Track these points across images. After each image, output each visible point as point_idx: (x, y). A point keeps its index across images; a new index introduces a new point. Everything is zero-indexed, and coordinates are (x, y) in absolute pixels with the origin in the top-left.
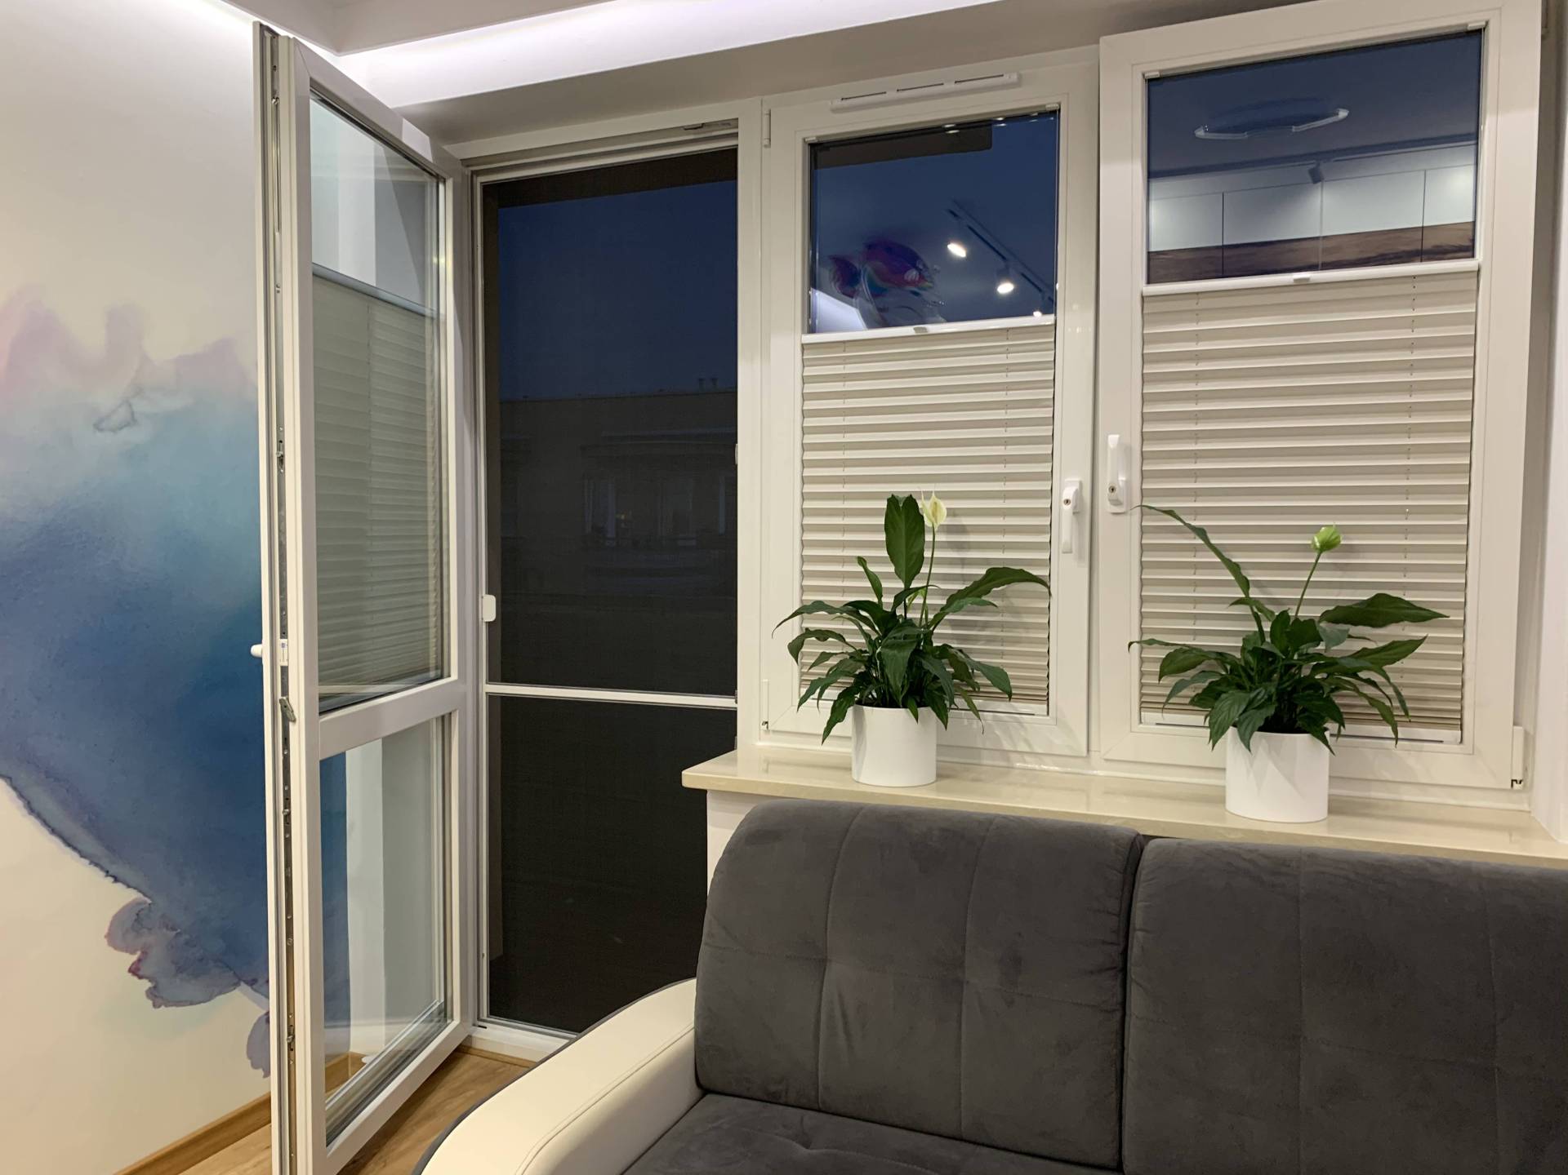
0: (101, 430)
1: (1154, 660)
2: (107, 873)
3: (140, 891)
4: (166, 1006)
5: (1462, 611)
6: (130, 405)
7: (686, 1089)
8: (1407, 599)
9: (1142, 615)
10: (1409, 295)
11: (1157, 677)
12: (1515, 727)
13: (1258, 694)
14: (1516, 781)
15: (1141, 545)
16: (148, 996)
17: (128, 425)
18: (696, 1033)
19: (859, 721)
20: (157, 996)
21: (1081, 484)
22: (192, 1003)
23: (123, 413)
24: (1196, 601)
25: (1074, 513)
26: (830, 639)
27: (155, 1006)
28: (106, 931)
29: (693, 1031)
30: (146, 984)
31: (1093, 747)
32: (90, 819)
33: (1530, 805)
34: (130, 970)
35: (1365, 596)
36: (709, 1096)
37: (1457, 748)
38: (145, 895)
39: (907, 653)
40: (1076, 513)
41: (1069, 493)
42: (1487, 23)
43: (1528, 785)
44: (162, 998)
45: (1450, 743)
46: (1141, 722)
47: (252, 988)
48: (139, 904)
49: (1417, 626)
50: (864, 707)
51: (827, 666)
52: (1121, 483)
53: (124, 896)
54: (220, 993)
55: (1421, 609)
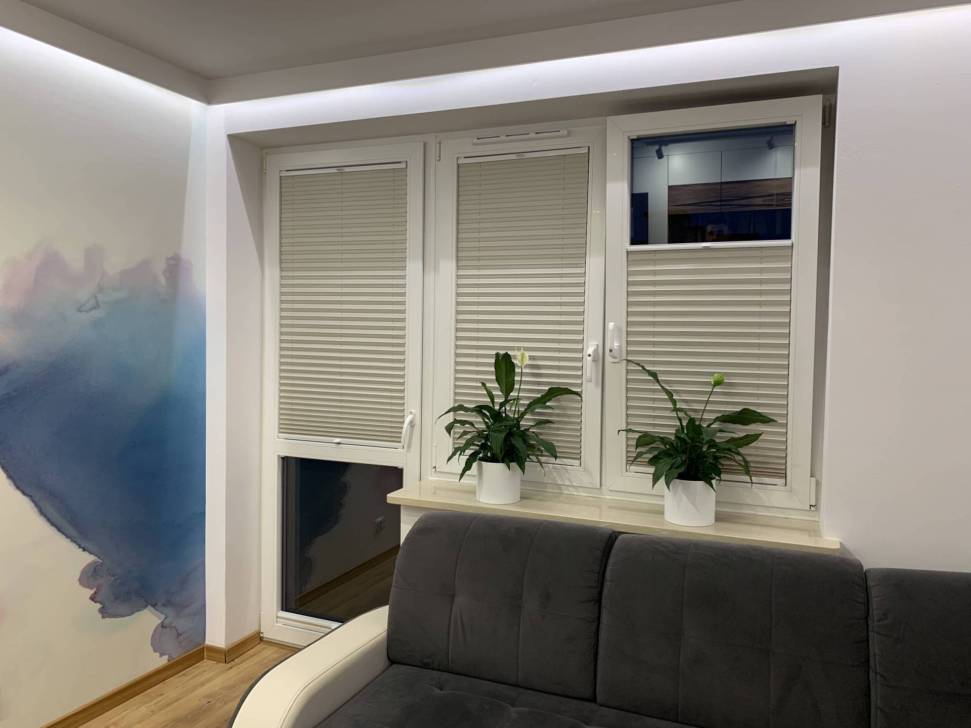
0: (81, 312)
1: (633, 439)
2: (80, 546)
3: (96, 556)
4: (109, 617)
5: (786, 418)
6: (96, 298)
7: (382, 662)
8: (758, 411)
9: (627, 415)
10: (760, 256)
11: (635, 447)
12: (812, 478)
13: (676, 461)
14: (812, 506)
15: (627, 379)
16: (100, 612)
17: (95, 308)
18: (388, 632)
19: (480, 468)
20: (104, 613)
21: (597, 345)
22: (122, 616)
23: (92, 302)
24: (654, 409)
25: (593, 361)
26: (466, 425)
27: (103, 617)
28: (78, 577)
29: (386, 631)
30: (98, 606)
31: (603, 484)
32: (71, 517)
33: (819, 518)
34: (90, 598)
35: (738, 409)
36: (394, 666)
37: (784, 488)
38: (99, 558)
39: (503, 435)
40: (595, 361)
41: (590, 351)
42: (796, 122)
43: (818, 507)
44: (106, 613)
45: (780, 486)
46: (627, 471)
47: (155, 609)
48: (96, 563)
49: (765, 425)
50: (483, 462)
51: (465, 439)
52: (615, 347)
53: (89, 558)
54: (138, 611)
55: (765, 417)
